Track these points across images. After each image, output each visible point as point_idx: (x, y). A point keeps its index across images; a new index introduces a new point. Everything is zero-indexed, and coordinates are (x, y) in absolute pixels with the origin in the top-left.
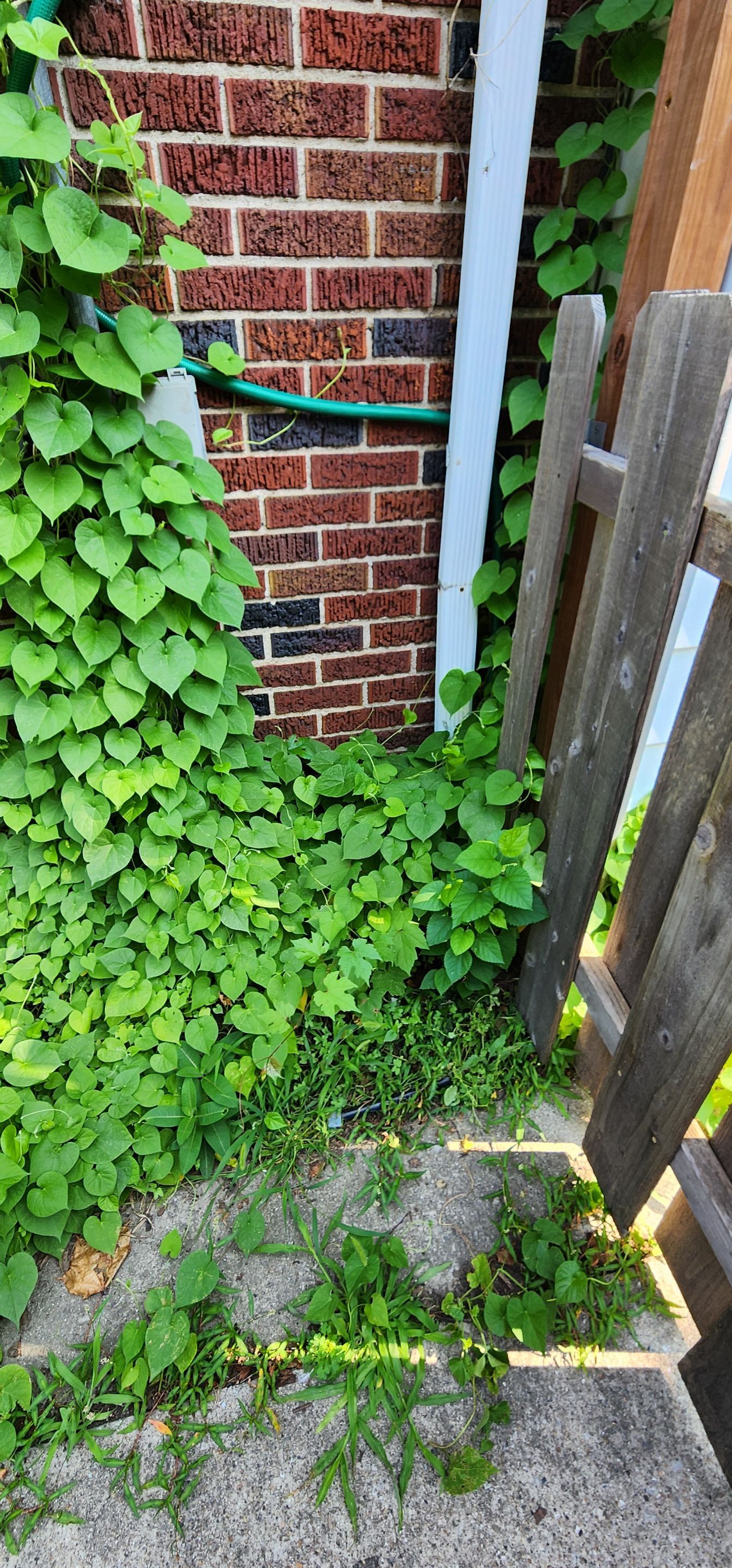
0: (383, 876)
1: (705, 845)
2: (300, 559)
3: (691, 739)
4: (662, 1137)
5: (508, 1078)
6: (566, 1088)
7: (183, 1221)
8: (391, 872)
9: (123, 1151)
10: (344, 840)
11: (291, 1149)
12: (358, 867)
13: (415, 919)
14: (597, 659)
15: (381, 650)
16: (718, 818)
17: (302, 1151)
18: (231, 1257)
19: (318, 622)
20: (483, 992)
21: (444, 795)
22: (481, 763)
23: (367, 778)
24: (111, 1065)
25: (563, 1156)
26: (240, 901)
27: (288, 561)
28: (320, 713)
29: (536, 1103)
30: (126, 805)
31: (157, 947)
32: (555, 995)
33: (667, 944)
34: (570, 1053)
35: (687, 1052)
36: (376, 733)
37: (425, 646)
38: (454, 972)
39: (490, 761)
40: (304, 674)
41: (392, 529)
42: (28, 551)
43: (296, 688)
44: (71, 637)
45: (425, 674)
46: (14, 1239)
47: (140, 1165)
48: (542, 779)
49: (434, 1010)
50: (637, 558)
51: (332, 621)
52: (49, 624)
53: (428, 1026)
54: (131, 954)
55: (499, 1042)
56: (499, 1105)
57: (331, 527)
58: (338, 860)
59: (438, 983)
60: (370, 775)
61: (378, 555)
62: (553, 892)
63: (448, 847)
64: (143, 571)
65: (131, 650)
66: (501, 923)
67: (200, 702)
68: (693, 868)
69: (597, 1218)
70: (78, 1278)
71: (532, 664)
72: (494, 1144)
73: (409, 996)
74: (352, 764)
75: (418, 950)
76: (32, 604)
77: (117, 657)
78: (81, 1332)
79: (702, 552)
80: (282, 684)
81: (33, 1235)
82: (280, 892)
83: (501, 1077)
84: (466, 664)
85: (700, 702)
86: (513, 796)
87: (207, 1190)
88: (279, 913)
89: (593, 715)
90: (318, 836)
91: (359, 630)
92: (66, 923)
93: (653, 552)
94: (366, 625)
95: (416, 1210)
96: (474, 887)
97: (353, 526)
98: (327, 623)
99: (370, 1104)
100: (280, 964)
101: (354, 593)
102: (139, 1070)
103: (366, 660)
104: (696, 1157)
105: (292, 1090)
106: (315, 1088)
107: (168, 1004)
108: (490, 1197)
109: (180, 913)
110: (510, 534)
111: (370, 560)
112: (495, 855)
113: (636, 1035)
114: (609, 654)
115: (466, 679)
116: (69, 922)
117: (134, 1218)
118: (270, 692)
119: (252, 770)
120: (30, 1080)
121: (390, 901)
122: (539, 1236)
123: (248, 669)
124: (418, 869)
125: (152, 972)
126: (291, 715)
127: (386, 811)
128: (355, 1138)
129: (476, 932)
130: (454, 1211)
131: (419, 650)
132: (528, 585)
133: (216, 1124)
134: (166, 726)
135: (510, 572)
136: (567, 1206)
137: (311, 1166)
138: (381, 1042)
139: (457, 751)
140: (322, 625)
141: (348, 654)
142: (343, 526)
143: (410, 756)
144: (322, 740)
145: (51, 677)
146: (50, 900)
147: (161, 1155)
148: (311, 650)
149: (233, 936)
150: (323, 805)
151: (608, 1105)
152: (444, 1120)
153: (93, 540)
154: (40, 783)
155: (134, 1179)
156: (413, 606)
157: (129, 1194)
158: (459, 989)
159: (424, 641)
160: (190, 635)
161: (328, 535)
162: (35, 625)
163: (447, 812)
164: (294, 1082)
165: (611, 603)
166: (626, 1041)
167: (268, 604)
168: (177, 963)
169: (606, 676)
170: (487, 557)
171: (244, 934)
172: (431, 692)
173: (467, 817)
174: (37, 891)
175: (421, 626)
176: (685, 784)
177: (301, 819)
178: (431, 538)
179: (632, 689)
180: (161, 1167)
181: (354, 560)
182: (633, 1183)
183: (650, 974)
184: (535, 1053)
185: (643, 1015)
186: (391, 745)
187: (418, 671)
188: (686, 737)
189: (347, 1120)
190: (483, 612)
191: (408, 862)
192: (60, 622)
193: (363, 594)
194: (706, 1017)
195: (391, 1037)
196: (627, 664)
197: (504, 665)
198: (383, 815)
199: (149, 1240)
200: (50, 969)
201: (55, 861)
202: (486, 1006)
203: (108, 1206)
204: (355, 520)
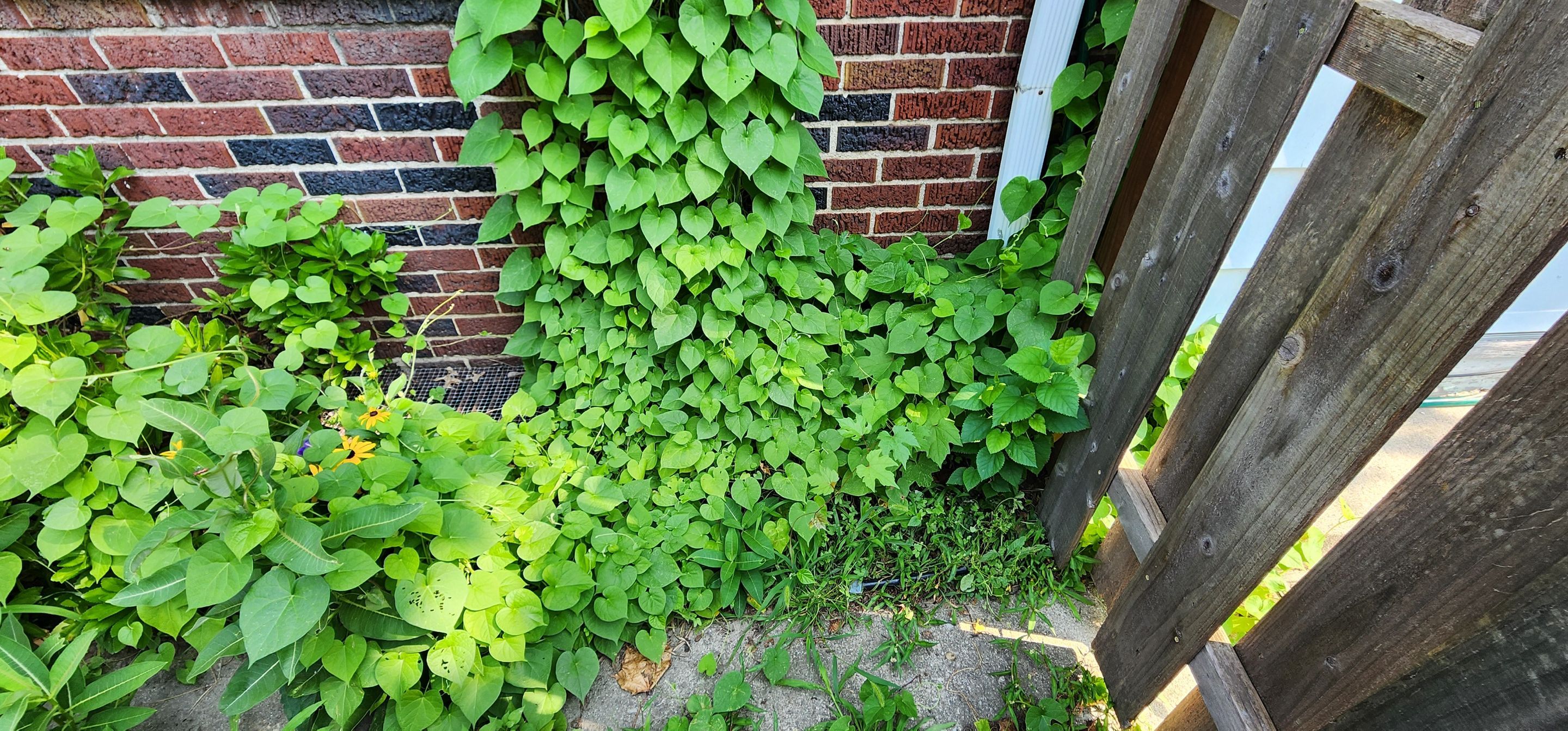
0: (924, 372)
1: (1289, 356)
2: (878, 51)
3: (1287, 254)
4: (1185, 637)
5: (1024, 575)
6: (1080, 593)
7: (716, 649)
8: (933, 368)
9: (672, 581)
10: (890, 336)
11: (815, 604)
12: (902, 361)
13: (951, 416)
14: (1192, 166)
15: (945, 152)
16: (1310, 328)
17: (823, 609)
18: (757, 684)
19: (887, 118)
20: (1008, 494)
21: (994, 302)
22: (1035, 274)
23: (917, 277)
24: (663, 509)
25: (1070, 652)
26: (787, 379)
27: (866, 54)
28: (874, 212)
29: (1048, 602)
30: (694, 280)
31: (710, 413)
32: (1085, 502)
33: (1226, 454)
34: (1090, 560)
35: (1230, 557)
36: (928, 237)
37: (989, 151)
38: (985, 469)
39: (1044, 272)
40: (864, 170)
41: (976, 24)
42: (637, 26)
43: (854, 185)
44: (663, 113)
45: (985, 180)
46: (579, 637)
47: (685, 594)
48: (1099, 295)
49: (957, 505)
50: (1260, 59)
51: (901, 118)
52: (646, 99)
53: (950, 518)
54: (684, 416)
55: (1019, 542)
56: (1013, 598)
57: (914, 20)
58: (881, 354)
59: (966, 480)
60: (921, 276)
61: (957, 51)
62: (1098, 404)
63: (992, 353)
64: (737, 52)
65: (715, 131)
66: (1040, 427)
67: (772, 186)
68: (1270, 380)
69: (1098, 709)
70: (628, 677)
71: (1111, 172)
72: (1004, 631)
73: (933, 489)
74: (903, 263)
75: (951, 445)
76: (632, 79)
77: (701, 136)
78: (629, 720)
79: (1342, 52)
80: (842, 179)
81: (595, 636)
82: (825, 377)
83: (1016, 573)
84: (1032, 174)
85: (1306, 215)
86: (1067, 308)
87: (737, 628)
88: (821, 395)
89: (1177, 224)
90: (864, 329)
91: (926, 129)
92: (628, 382)
93: (1283, 53)
94: (933, 124)
95: (926, 675)
96: (1017, 392)
97: (937, 20)
98: (895, 120)
99: (889, 579)
100: (819, 442)
101: (927, 91)
102: (688, 517)
103: (928, 162)
104: (1219, 658)
105: (819, 555)
106: (841, 556)
107: (714, 464)
108: (997, 675)
109: (732, 385)
110: (1106, 34)
111: (948, 57)
112: (1045, 362)
113: (1173, 541)
114: (1208, 161)
115: (1029, 188)
116: (632, 381)
117: (675, 639)
118: (829, 186)
119: (807, 260)
120: (598, 509)
121: (931, 396)
122: (1043, 712)
123: (815, 160)
124: (959, 370)
125: (702, 435)
126: (846, 211)
127: (935, 311)
128: (873, 606)
129: (1012, 435)
130: (962, 681)
131: (983, 155)
132: (1120, 88)
133: (752, 571)
134: (736, 208)
135: (1097, 78)
136: (1071, 694)
137: (832, 623)
138: (904, 525)
139: (1014, 257)
140: (890, 122)
141: (911, 154)
142: (926, 19)
143: (960, 262)
144: (873, 238)
145: (641, 151)
146: (617, 361)
147: (702, 590)
148: (876, 146)
149: (778, 410)
150: (874, 298)
151: (1128, 607)
152: (958, 604)
153: (694, 18)
154: (619, 251)
155: (679, 606)
156: (984, 108)
157: (674, 619)
158: (984, 488)
159: (991, 145)
160: (769, 120)
161: (910, 27)
162: (634, 99)
163: (996, 317)
164: (821, 549)
165: (1220, 108)
166: (1160, 549)
167: (840, 96)
168: (726, 431)
169: (1200, 184)
170: (1072, 60)
171: (787, 410)
172: (989, 200)
173: (1015, 324)
174: (605, 351)
175: (989, 129)
176: (1272, 300)
177: (849, 312)
178: (1015, 36)
179: (1231, 197)
180: (703, 601)
181: (932, 56)
182: (1146, 679)
183: (1200, 483)
184: (1052, 558)
185: (1184, 523)
186: (941, 250)
187: (978, 177)
188: (1281, 251)
189: (867, 589)
190: (1059, 118)
191: (949, 362)
192: (656, 97)
193: (936, 92)
194: (1259, 524)
195: (916, 522)
196: (1228, 172)
197: (1079, 173)
198: (931, 315)
199: (687, 659)
200: (613, 422)
201: (625, 326)
202: (1008, 508)
203: (658, 624)
204: (939, 13)
